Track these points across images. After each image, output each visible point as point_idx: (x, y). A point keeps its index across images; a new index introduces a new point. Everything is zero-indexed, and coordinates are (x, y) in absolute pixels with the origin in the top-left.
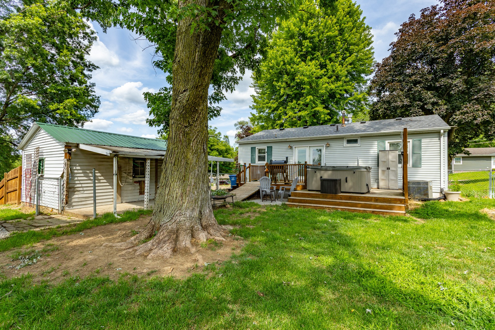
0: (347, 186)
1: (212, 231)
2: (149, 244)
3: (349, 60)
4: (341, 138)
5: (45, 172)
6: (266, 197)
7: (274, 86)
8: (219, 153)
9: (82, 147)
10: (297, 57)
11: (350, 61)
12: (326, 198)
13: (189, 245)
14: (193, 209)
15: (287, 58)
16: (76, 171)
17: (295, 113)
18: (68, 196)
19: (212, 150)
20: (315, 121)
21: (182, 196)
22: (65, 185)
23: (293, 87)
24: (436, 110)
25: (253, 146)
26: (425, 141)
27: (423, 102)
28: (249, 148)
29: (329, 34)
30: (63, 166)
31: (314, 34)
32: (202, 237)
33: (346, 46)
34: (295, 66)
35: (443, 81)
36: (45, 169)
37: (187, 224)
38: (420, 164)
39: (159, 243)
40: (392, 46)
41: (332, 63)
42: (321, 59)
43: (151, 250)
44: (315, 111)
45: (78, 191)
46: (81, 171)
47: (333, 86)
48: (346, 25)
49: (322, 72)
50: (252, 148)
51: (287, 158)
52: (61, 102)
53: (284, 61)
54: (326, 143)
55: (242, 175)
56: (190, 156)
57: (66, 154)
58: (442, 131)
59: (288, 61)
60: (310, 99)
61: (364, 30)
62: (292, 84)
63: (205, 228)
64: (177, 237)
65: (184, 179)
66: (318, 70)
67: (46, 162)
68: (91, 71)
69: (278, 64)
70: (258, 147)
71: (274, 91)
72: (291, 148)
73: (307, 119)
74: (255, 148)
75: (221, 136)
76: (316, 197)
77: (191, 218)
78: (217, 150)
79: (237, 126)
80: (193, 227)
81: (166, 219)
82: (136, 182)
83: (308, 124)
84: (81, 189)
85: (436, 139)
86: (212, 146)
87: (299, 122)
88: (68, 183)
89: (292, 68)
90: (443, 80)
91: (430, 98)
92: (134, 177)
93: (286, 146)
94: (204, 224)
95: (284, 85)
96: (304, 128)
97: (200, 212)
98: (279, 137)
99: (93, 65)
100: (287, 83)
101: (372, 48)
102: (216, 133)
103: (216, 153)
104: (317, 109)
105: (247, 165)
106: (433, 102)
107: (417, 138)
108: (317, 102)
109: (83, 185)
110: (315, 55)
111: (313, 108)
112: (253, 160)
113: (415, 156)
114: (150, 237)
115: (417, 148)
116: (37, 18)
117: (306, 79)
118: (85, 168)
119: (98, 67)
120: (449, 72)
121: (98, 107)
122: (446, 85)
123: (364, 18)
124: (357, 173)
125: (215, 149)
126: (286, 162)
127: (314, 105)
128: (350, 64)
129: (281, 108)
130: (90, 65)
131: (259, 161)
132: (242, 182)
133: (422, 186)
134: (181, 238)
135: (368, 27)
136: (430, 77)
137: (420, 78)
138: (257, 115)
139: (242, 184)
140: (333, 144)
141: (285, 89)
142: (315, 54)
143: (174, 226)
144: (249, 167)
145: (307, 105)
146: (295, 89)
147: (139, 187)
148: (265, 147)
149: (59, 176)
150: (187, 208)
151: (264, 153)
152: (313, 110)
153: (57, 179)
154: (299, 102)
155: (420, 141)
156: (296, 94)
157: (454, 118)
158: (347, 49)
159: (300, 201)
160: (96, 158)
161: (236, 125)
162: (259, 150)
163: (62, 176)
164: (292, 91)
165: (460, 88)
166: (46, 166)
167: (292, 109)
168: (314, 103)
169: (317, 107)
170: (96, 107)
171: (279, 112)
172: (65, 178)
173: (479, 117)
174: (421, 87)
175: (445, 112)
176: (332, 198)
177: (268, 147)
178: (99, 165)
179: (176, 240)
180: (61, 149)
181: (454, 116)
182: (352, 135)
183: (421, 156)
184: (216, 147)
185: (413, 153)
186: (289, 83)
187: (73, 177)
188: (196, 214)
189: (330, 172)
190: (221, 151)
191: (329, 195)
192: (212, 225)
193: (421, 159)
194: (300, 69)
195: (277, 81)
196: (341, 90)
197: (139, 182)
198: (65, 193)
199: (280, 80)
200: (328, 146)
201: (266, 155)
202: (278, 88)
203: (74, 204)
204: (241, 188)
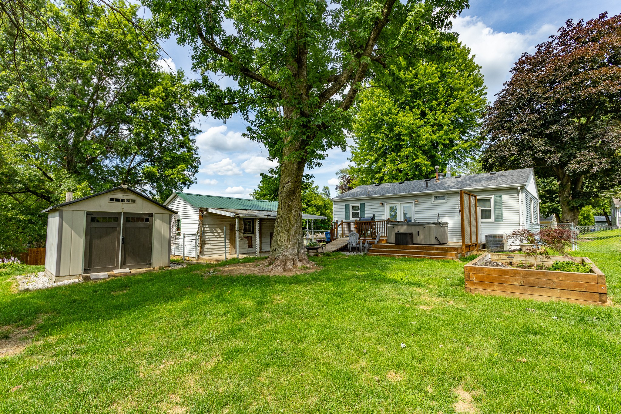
0: (419, 239)
1: (305, 262)
2: (271, 267)
3: (454, 106)
4: (429, 195)
5: (182, 230)
6: (354, 249)
7: (372, 138)
8: (317, 208)
9: (210, 210)
10: (396, 106)
11: (454, 108)
12: (399, 248)
13: (292, 267)
14: (294, 249)
15: (385, 108)
16: (206, 229)
17: (395, 166)
18: (202, 248)
19: (309, 206)
20: (417, 173)
21: (287, 241)
22: (199, 239)
23: (392, 138)
24: (549, 158)
25: (347, 203)
26: (506, 198)
27: (532, 150)
28: (343, 205)
29: (428, 81)
30: (198, 225)
31: (413, 82)
32: (299, 264)
33: (449, 92)
34: (393, 117)
35: (554, 128)
36: (182, 228)
37: (291, 257)
38: (502, 219)
39: (276, 266)
40: (506, 85)
41: (433, 112)
42: (422, 107)
43: (272, 270)
44: (416, 163)
45: (208, 244)
46: (208, 229)
47: (434, 137)
48: (448, 70)
49: (422, 122)
50: (346, 205)
51: (374, 215)
52: (174, 167)
53: (382, 112)
54: (415, 199)
55: (335, 231)
56: (292, 218)
57: (200, 216)
58: (519, 188)
59: (386, 112)
60: (410, 151)
61: (474, 69)
62: (391, 135)
63: (300, 260)
64: (285, 263)
65: (288, 232)
66: (417, 121)
67: (182, 223)
68: (194, 135)
69: (375, 115)
70: (352, 204)
71: (373, 142)
72: (383, 204)
73: (408, 172)
74: (349, 205)
75: (318, 190)
76: (392, 248)
77: (293, 254)
78: (315, 206)
79: (339, 175)
80: (294, 259)
81: (279, 254)
82: (245, 237)
83: (409, 177)
84: (209, 242)
85: (515, 196)
86: (308, 201)
87: (400, 174)
88: (201, 238)
89: (390, 118)
90: (554, 126)
91: (541, 146)
92: (244, 233)
93: (378, 203)
94: (300, 258)
95: (382, 136)
96: (400, 183)
97: (298, 251)
98: (372, 194)
99: (196, 130)
100: (385, 134)
101: (485, 88)
102: (314, 186)
103: (312, 209)
104: (417, 161)
105: (339, 223)
106: (544, 150)
107: (498, 194)
108: (418, 154)
109: (211, 239)
110: (416, 104)
111: (414, 160)
112: (347, 217)
113: (497, 211)
114: (270, 265)
115: (499, 204)
116: (158, 99)
117: (404, 131)
118: (211, 226)
119: (200, 131)
120: (560, 117)
121: (198, 167)
122: (556, 132)
123: (474, 56)
124: (426, 227)
125: (312, 205)
126: (373, 219)
127: (414, 157)
128: (455, 111)
129: (380, 161)
130: (194, 130)
131: (353, 217)
132: (334, 238)
133: (498, 239)
134: (287, 264)
135: (477, 66)
136: (538, 123)
137: (528, 125)
138: (357, 167)
139: (334, 240)
140: (422, 201)
141: (383, 140)
142: (415, 102)
143: (284, 258)
144: (342, 224)
145: (407, 157)
146: (395, 140)
147: (247, 242)
148: (358, 204)
149: (195, 233)
150: (290, 248)
151: (358, 210)
152: (414, 162)
153: (195, 235)
154: (399, 154)
155: (501, 197)
156: (396, 145)
157: (569, 167)
158: (450, 96)
159: (378, 251)
160: (219, 218)
161: (337, 174)
162: (353, 207)
163: (198, 233)
164: (391, 143)
165: (572, 135)
166: (182, 225)
167: (393, 161)
168: (415, 154)
169: (417, 158)
170: (196, 168)
171: (379, 164)
172: (199, 234)
173: (596, 165)
174: (529, 135)
175: (559, 161)
176: (404, 248)
177: (361, 204)
178: (220, 224)
179: (285, 265)
180: (197, 213)
181: (569, 165)
182: (438, 192)
183: (502, 211)
184: (313, 202)
185: (495, 209)
186: (387, 133)
187: (204, 233)
188: (295, 251)
189: (405, 227)
190: (319, 206)
191: (402, 246)
192: (305, 259)
193: (502, 215)
194: (399, 120)
195: (375, 132)
196: (444, 140)
197: (248, 237)
198: (199, 245)
199: (379, 131)
200: (417, 203)
201: (359, 211)
202: (376, 140)
203: (205, 253)
204: (333, 242)
